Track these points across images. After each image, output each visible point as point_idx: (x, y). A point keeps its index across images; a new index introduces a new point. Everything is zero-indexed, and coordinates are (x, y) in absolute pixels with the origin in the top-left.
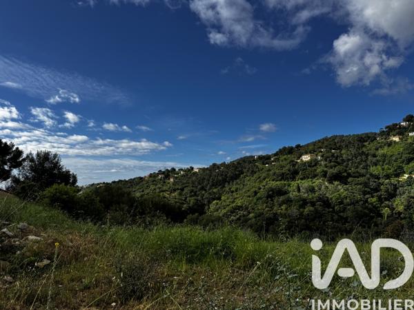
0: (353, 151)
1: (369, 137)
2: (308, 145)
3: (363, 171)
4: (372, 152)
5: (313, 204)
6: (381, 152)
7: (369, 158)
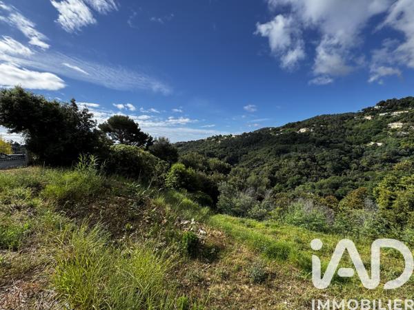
0: (336, 126)
1: (349, 117)
2: (305, 121)
3: (341, 140)
4: (349, 127)
5: (305, 160)
6: (356, 126)
7: (347, 131)
